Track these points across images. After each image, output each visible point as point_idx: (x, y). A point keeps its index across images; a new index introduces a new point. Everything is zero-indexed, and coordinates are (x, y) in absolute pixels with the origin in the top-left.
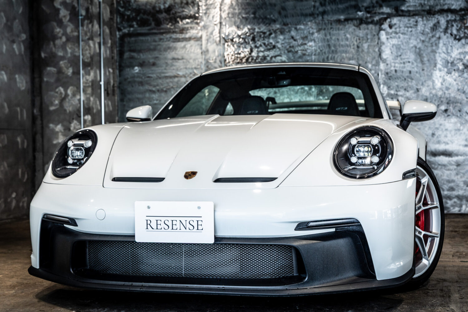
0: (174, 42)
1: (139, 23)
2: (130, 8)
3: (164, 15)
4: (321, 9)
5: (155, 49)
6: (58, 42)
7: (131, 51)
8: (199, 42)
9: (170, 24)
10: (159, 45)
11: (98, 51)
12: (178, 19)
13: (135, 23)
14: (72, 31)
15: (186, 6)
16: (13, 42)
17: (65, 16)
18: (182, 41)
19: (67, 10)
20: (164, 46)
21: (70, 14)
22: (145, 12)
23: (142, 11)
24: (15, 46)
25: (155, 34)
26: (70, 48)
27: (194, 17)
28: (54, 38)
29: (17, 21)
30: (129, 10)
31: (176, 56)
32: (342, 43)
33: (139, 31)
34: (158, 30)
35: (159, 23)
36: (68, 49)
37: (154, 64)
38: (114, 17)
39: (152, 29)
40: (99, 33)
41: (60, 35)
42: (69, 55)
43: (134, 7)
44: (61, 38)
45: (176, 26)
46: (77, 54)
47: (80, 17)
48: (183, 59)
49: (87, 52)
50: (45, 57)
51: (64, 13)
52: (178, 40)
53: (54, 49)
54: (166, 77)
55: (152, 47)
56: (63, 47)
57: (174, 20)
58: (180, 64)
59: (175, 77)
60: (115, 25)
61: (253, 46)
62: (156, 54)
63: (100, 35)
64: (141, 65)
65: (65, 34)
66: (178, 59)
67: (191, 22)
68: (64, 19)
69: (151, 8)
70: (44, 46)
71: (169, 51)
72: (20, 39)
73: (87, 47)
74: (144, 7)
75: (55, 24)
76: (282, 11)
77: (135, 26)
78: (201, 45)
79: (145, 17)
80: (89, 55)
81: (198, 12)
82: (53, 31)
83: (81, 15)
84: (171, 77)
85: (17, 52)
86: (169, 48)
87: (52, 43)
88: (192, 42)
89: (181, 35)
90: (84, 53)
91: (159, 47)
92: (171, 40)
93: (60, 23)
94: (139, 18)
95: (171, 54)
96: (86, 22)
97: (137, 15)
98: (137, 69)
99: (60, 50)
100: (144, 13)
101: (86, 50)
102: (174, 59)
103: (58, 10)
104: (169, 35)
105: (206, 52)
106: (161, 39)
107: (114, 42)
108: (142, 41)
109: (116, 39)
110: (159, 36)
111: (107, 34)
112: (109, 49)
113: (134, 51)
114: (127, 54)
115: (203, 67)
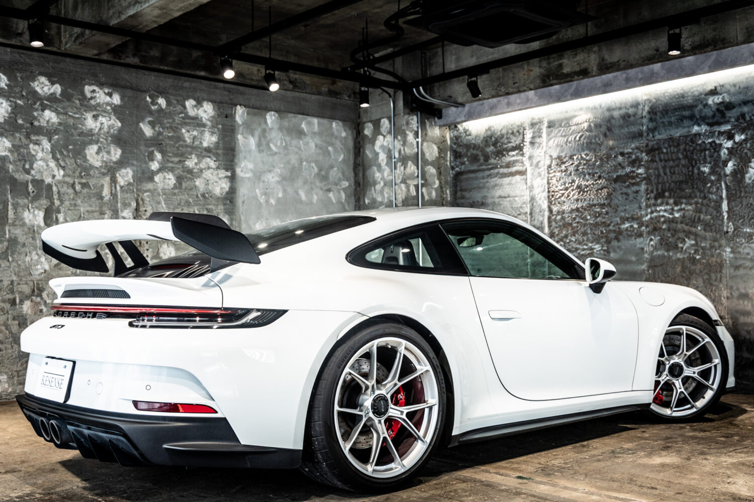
0: (501, 178)
1: (470, 159)
2: (461, 144)
3: (492, 148)
4: (651, 125)
5: (484, 187)
6: (378, 187)
7: (461, 190)
8: (524, 177)
9: (497, 158)
10: (487, 182)
11: (415, 194)
12: (504, 153)
13: (466, 159)
14: (388, 176)
15: (511, 136)
16: (329, 190)
17: (382, 160)
18: (509, 176)
19: (385, 153)
20: (492, 183)
21: (387, 157)
22: (475, 147)
23: (472, 146)
24: (331, 195)
25: (483, 170)
26: (387, 193)
27: (519, 148)
28: (375, 183)
29: (335, 169)
30: (461, 146)
31: (503, 194)
33: (469, 169)
34: (486, 165)
35: (487, 158)
36: (385, 193)
38: (447, 154)
39: (481, 165)
40: (416, 175)
41: (379, 180)
42: (386, 200)
43: (465, 143)
44: (380, 183)
45: (503, 161)
46: (391, 198)
47: (393, 160)
48: (509, 197)
49: (400, 196)
50: (368, 203)
51: (382, 157)
52: (504, 175)
53: (374, 194)
55: (481, 185)
56: (382, 192)
57: (500, 153)
58: (506, 203)
60: (448, 163)
62: (484, 192)
63: (418, 176)
65: (383, 178)
66: (505, 197)
67: (517, 154)
68: (382, 163)
69: (479, 141)
70: (368, 192)
71: (496, 188)
72: (339, 187)
73: (400, 191)
74: (473, 142)
75: (375, 168)
76: (608, 133)
77: (467, 163)
78: (526, 179)
79: (475, 152)
80: (401, 199)
81: (523, 141)
82: (374, 177)
83: (395, 158)
85: (334, 201)
86: (496, 185)
87: (373, 188)
88: (518, 178)
89: (507, 169)
90: (397, 197)
91: (488, 184)
92: (499, 176)
93: (379, 167)
94: (469, 155)
95: (499, 192)
96: (399, 164)
97: (468, 151)
99: (379, 195)
100: (474, 149)
101: (399, 194)
102: (500, 197)
103: (377, 154)
104: (496, 171)
105: (531, 188)
106: (488, 176)
107: (446, 182)
108: (473, 178)
109: (449, 179)
110: (487, 173)
111: (432, 175)
112: (436, 190)
113: (465, 190)
114: (459, 194)
115: (529, 206)
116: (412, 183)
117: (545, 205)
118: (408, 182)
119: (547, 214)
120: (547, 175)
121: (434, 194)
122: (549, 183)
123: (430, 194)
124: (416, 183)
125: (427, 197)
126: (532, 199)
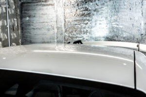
7: (24, 10)
8: (53, 7)
11: (5, 11)
32: (122, 7)
37: (34, 16)
52: (44, 5)
54: (39, 22)
58: (45, 17)
59: (43, 22)
61: (77, 8)
62: (35, 12)
64: (29, 17)
84: (42, 23)
86: (40, 9)
88: (50, 6)
95: (42, 12)
98: (28, 18)
102: (42, 14)
104: (40, 3)
105: (56, 11)
106: (37, 5)
107: (18, 6)
108: (29, 6)
109: (19, 5)
110: (37, 4)
111: (12, 3)
112: (14, 9)
113: (26, 10)
114: (23, 12)
115: (55, 18)
116: (4, 6)
117: (62, 18)
118: (2, 6)
119: (63, 22)
120: (64, 6)
121: (13, 11)
122: (64, 10)
123: (11, 11)
124: (5, 6)
125: (10, 13)
126: (57, 16)
